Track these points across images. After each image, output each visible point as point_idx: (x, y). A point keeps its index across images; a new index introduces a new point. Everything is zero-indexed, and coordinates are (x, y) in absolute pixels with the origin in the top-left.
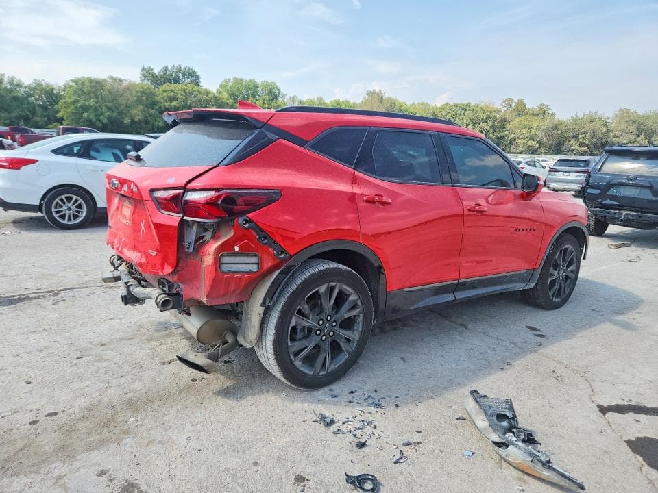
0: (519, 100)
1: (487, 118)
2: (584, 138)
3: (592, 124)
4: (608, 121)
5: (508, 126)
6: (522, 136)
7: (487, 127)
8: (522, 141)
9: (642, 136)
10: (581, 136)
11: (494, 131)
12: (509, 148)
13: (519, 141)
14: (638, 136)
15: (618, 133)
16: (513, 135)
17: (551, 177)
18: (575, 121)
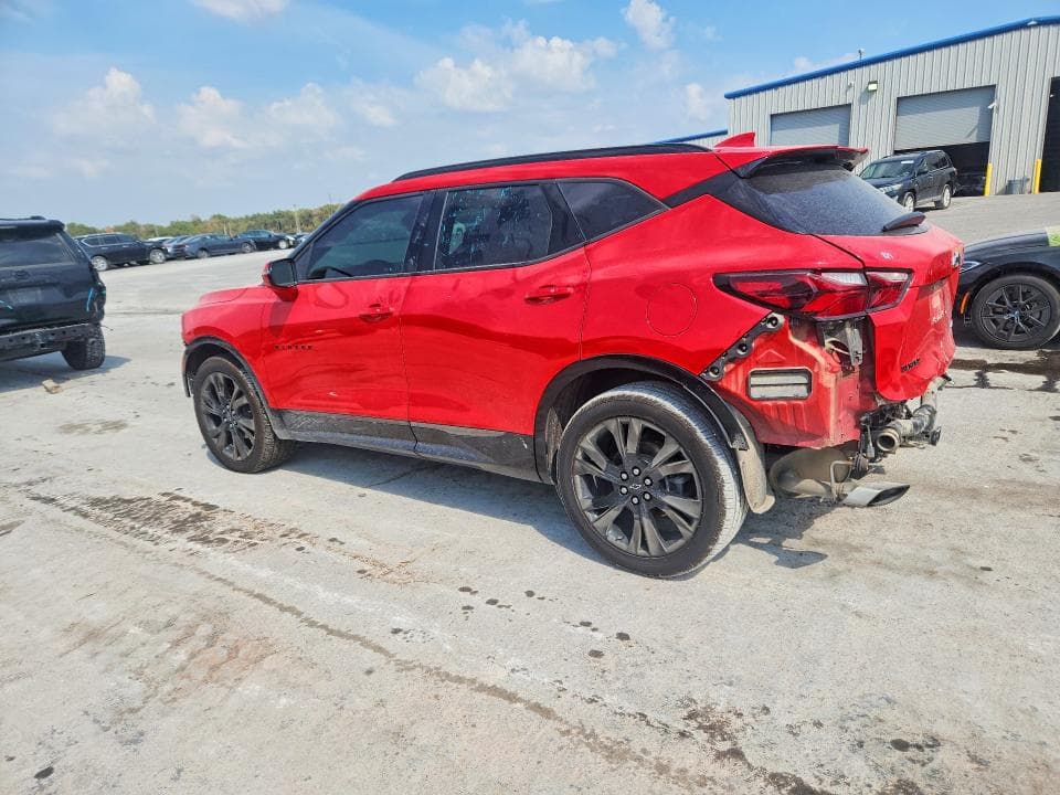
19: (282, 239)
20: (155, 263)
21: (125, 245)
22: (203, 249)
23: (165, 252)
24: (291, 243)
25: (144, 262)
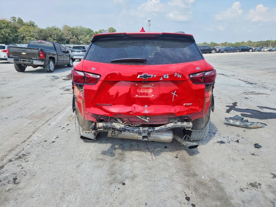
0: (19, 18)
1: (6, 26)
2: (54, 37)
3: (56, 31)
4: (61, 30)
5: (19, 31)
6: (27, 35)
7: (8, 30)
8: (28, 38)
9: (74, 36)
10: (53, 36)
11: (13, 33)
12: (23, 41)
13: (26, 38)
14: (73, 36)
15: (66, 35)
16: (22, 35)
17: (73, 54)
18: (49, 29)
19: (251, 49)
20: (212, 53)
21: (207, 48)
22: (226, 50)
23: (216, 50)
24: (253, 50)
25: (210, 53)
